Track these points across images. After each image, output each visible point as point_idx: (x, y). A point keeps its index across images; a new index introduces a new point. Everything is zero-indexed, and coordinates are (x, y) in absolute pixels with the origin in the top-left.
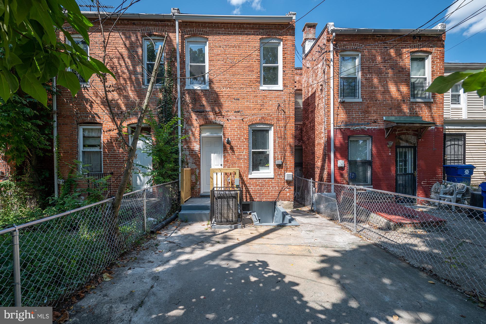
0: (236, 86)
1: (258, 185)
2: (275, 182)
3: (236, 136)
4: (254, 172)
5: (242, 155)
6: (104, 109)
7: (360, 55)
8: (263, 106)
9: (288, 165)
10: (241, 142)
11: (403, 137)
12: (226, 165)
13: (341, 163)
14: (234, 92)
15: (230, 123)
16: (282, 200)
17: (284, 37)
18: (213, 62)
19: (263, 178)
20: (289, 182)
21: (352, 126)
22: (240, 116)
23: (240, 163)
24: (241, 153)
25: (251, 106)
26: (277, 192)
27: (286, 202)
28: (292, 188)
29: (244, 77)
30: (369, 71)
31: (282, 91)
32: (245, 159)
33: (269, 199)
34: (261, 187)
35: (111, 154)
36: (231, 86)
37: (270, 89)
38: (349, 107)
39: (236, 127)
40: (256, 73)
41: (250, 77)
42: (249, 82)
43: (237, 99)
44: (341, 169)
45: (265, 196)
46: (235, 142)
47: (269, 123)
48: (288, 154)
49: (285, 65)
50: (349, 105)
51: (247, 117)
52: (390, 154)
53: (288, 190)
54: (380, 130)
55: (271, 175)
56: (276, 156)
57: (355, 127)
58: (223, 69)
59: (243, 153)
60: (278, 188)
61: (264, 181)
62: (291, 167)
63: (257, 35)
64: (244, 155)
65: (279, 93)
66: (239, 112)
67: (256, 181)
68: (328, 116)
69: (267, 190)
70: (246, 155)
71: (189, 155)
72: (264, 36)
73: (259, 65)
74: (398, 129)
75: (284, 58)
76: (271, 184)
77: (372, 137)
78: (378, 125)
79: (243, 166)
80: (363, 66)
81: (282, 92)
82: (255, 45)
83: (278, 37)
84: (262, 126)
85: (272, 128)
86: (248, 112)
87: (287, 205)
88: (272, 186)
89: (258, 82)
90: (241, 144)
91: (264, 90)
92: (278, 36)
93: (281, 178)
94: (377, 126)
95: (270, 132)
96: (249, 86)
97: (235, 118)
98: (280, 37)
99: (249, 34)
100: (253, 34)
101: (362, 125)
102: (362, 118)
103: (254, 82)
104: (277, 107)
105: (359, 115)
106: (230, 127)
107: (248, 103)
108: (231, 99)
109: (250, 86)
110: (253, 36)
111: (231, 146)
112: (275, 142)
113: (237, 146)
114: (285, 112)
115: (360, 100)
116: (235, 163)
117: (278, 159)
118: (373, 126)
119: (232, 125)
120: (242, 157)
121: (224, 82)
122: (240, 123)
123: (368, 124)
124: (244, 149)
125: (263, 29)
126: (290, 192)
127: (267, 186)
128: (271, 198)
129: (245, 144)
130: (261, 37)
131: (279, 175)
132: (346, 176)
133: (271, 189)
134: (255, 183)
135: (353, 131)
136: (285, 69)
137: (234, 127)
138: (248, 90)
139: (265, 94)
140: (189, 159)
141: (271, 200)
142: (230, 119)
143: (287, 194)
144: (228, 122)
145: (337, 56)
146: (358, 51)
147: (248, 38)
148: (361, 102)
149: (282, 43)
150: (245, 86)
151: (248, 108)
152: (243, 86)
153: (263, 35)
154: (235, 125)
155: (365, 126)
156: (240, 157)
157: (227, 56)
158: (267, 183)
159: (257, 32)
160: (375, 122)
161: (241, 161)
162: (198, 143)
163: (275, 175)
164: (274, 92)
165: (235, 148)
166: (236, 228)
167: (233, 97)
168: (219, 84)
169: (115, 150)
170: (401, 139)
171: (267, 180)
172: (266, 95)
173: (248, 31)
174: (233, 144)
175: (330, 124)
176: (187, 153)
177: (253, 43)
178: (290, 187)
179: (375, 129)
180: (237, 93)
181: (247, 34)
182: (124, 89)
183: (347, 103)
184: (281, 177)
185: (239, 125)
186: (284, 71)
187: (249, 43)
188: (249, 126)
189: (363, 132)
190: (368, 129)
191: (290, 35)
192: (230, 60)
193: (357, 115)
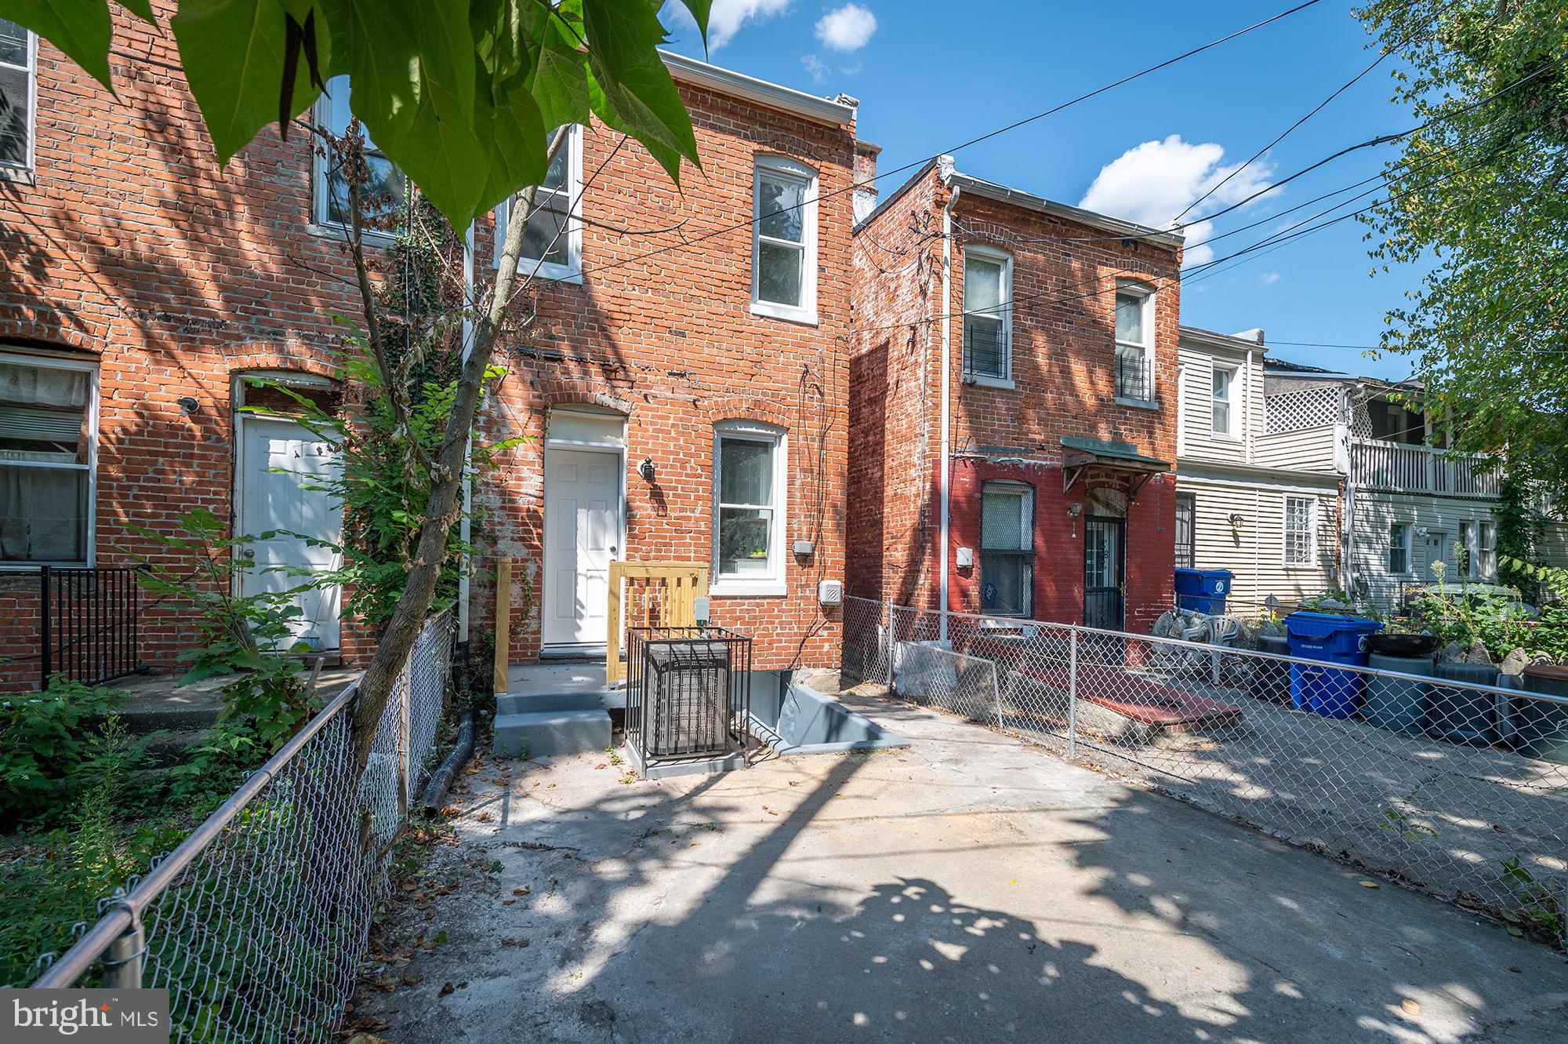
0: (678, 289)
1: (740, 618)
2: (791, 610)
3: (672, 453)
4: (725, 575)
5: (688, 518)
6: (110, 290)
7: (1010, 262)
8: (758, 365)
9: (829, 556)
10: (687, 475)
11: (1099, 492)
12: (636, 550)
13: (965, 556)
14: (668, 308)
15: (652, 410)
16: (809, 666)
17: (823, 165)
18: (600, 192)
19: (754, 598)
20: (828, 610)
21: (992, 454)
22: (687, 391)
23: (684, 545)
24: (688, 514)
25: (724, 360)
26: (796, 641)
27: (820, 672)
28: (838, 628)
29: (703, 265)
30: (1031, 309)
31: (817, 327)
32: (700, 532)
33: (771, 662)
34: (748, 623)
35: (142, 488)
36: (658, 286)
37: (782, 316)
38: (985, 401)
39: (673, 426)
40: (742, 259)
41: (722, 268)
42: (717, 283)
43: (677, 333)
44: (965, 571)
45: (760, 655)
46: (667, 474)
47: (775, 422)
48: (828, 523)
49: (826, 250)
50: (983, 394)
51: (710, 397)
52: (1074, 536)
53: (825, 633)
54: (1053, 470)
55: (779, 587)
56: (795, 527)
57: (999, 457)
58: (633, 222)
59: (693, 511)
60: (799, 628)
61: (758, 605)
62: (838, 562)
63: (746, 137)
64: (697, 520)
65: (808, 333)
66: (683, 376)
67: (732, 604)
68: (936, 420)
69: (765, 636)
70: (703, 519)
71: (503, 508)
72: (767, 148)
73: (750, 235)
74: (1090, 472)
75: (823, 230)
76: (778, 617)
77: (1034, 488)
78: (1049, 456)
79: (692, 555)
80: (1018, 294)
81: (816, 332)
82: (737, 167)
83: (806, 160)
84: (754, 430)
85: (785, 438)
86: (710, 380)
87: (821, 681)
88: (781, 623)
89: (745, 288)
90: (687, 482)
91: (762, 317)
92: (806, 156)
93: (807, 598)
94: (1046, 459)
95: (775, 449)
96: (717, 297)
97: (669, 394)
98: (812, 162)
99: (722, 130)
100: (732, 133)
101: (1013, 452)
102: (1014, 433)
103: (733, 285)
104: (799, 376)
105: (1008, 426)
106: (652, 423)
107: (715, 351)
108: (659, 329)
109: (721, 297)
110: (733, 138)
111: (655, 486)
112: (791, 483)
113: (676, 488)
114: (822, 394)
115: (1010, 385)
116: (665, 545)
117: (800, 537)
118: (1039, 458)
119: (661, 417)
120: (691, 525)
121: (637, 267)
122: (686, 412)
123: (1027, 452)
124: (698, 498)
125: (763, 125)
126: (830, 640)
127: (767, 622)
128: (778, 661)
129: (702, 484)
130: (756, 147)
131: (802, 586)
132: (974, 592)
133: (779, 631)
134: (728, 612)
135: (994, 467)
136: (823, 262)
137: (667, 425)
138: (714, 309)
139: (766, 331)
140: (501, 524)
141: (776, 666)
142: (655, 397)
143: (822, 647)
144: (646, 404)
145: (960, 253)
146: (1007, 250)
147: (717, 140)
148: (1012, 391)
149: (816, 181)
150: (705, 294)
151: (713, 365)
152: (698, 293)
153: (764, 144)
154: (668, 418)
155: (1020, 456)
156: (685, 525)
157: (650, 183)
158: (765, 611)
159: (744, 128)
160: (1042, 449)
161: (688, 540)
162: (537, 467)
163: (790, 587)
164: (793, 326)
165: (669, 496)
166: (728, 768)
167: (666, 323)
168: (618, 271)
169: (163, 472)
170: (1096, 499)
171: (765, 601)
172: (768, 333)
173: (719, 120)
174: (662, 480)
175: (939, 443)
176: (495, 501)
177: (732, 159)
178: (833, 625)
179: (1041, 466)
180: (680, 311)
181: (713, 127)
182: (219, 225)
183: (981, 387)
184: (807, 594)
185: (681, 419)
186: (821, 269)
187: (719, 156)
188: (715, 424)
189: (1016, 471)
190: (1028, 466)
191: (840, 163)
192: (657, 199)
193: (1002, 426)
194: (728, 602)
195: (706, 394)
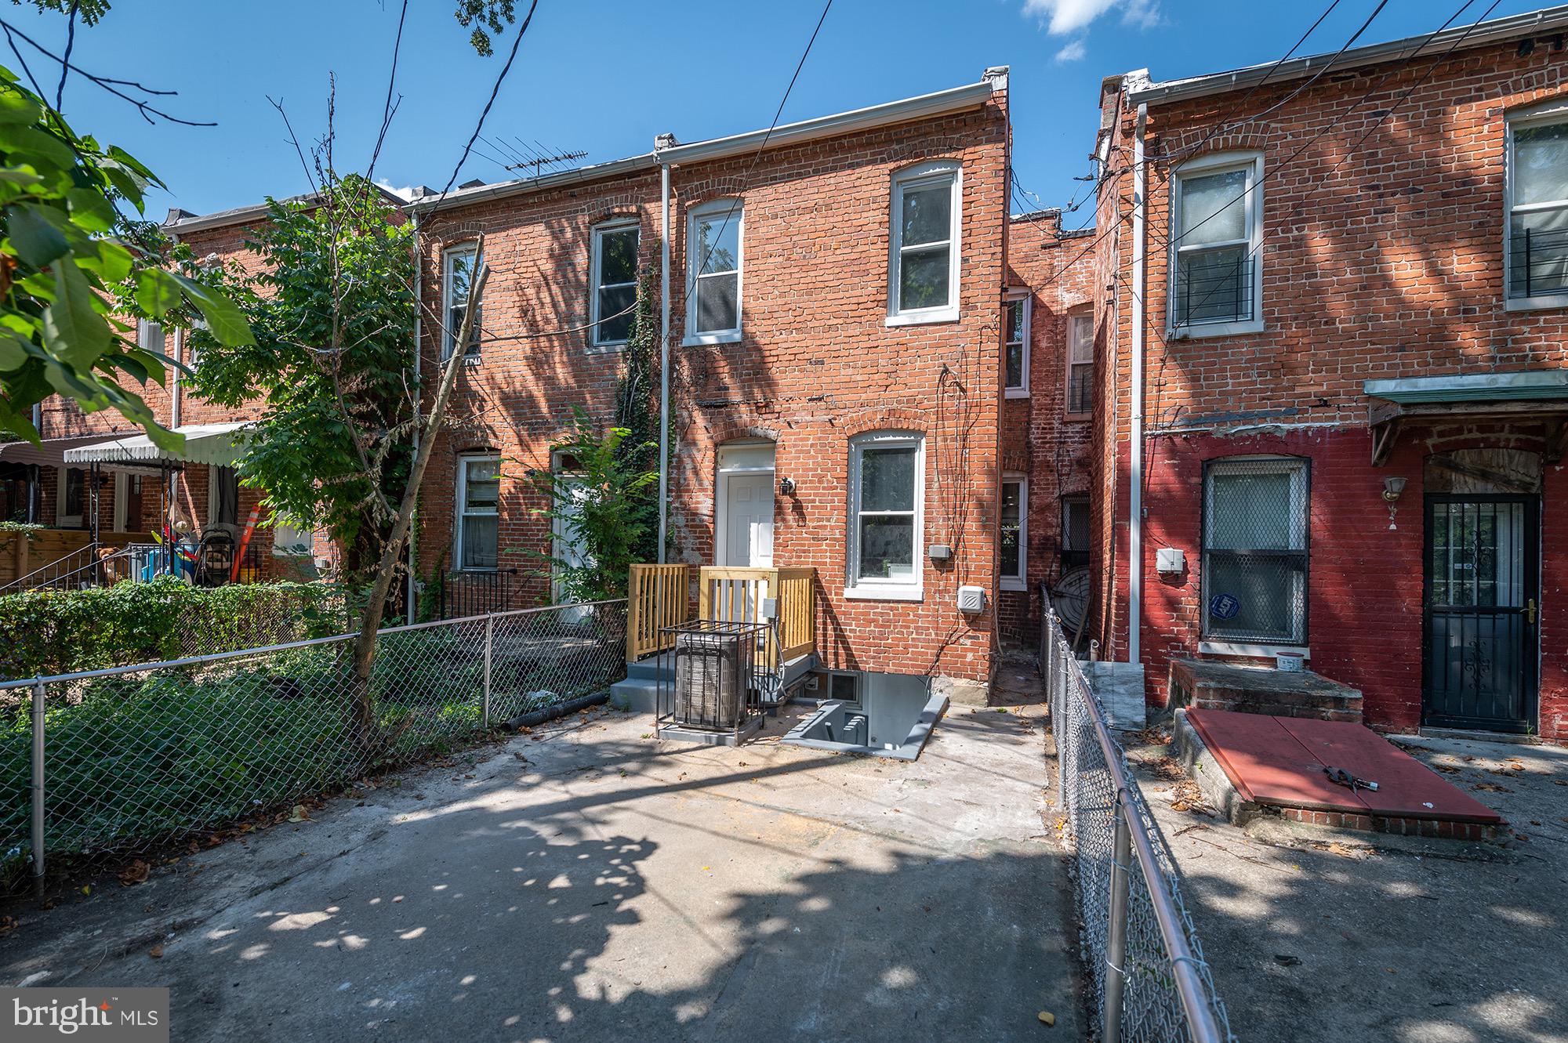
0: (817, 324)
1: (874, 621)
2: (928, 616)
3: (811, 470)
4: (865, 579)
5: (825, 527)
6: (505, 414)
7: (1260, 161)
8: (893, 375)
9: (974, 560)
10: (824, 488)
11: (1466, 458)
12: (780, 556)
13: (1167, 558)
14: (809, 343)
15: (794, 434)
16: (949, 675)
17: (967, 154)
18: (755, 262)
19: (888, 601)
20: (972, 619)
21: (1221, 423)
22: (824, 412)
23: (821, 551)
24: (825, 523)
25: (859, 378)
26: (933, 648)
27: (962, 683)
28: (984, 638)
29: (841, 294)
30: (1299, 213)
31: (958, 322)
32: (836, 540)
33: (905, 666)
34: (882, 626)
36: (800, 325)
37: (918, 321)
38: (1208, 356)
39: (812, 446)
40: (877, 277)
41: (858, 292)
42: (855, 307)
43: (817, 363)
44: (1172, 578)
45: (894, 658)
46: (806, 489)
47: (911, 427)
48: (972, 525)
49: (969, 240)
50: (1205, 348)
51: (845, 415)
52: (1393, 527)
53: (968, 642)
54: (1349, 432)
55: (916, 592)
56: (933, 530)
57: (1233, 426)
58: (781, 277)
59: (828, 520)
60: (936, 634)
61: (892, 609)
62: (983, 567)
63: (883, 161)
64: (832, 527)
65: (947, 331)
66: (820, 399)
67: (865, 607)
68: (1123, 393)
69: (899, 640)
70: (837, 527)
71: (686, 526)
72: (904, 162)
73: (886, 252)
74: (1440, 428)
75: (967, 218)
76: (913, 621)
77: (1309, 462)
78: (1338, 414)
79: (828, 560)
80: (1274, 201)
81: (957, 328)
82: (875, 193)
83: (947, 155)
84: (891, 438)
85: (924, 441)
86: (849, 397)
87: (964, 692)
88: (917, 628)
89: (880, 304)
90: (824, 495)
91: (897, 327)
92: (948, 151)
93: (947, 604)
94: (1333, 418)
95: (917, 454)
96: (852, 320)
97: (809, 418)
98: (953, 155)
99: (859, 165)
100: (868, 163)
101: (1263, 417)
102: (1262, 391)
103: (870, 305)
104: (938, 376)
105: (1254, 383)
106: (795, 446)
107: (850, 371)
108: (801, 363)
109: (858, 320)
110: (870, 167)
111: (797, 501)
112: (928, 487)
113: (814, 501)
114: (963, 390)
115: (1258, 326)
116: (804, 551)
117: (938, 542)
118: (1314, 420)
119: (802, 440)
120: (826, 533)
121: (783, 314)
122: (823, 432)
123: (1290, 413)
124: (833, 509)
125: (899, 141)
126: (975, 648)
127: (902, 626)
128: (913, 666)
129: (837, 495)
130: (892, 165)
131: (940, 592)
132: (1189, 603)
133: (914, 636)
134: (862, 614)
135: (1226, 440)
136: (968, 253)
137: (806, 446)
138: (851, 332)
139: (902, 340)
140: (685, 538)
141: (913, 671)
142: (797, 423)
143: (965, 656)
144: (790, 430)
145: (1163, 180)
146: (1251, 148)
147: (853, 177)
148: (1260, 334)
149: (960, 171)
150: (841, 321)
151: (850, 385)
152: (835, 321)
153: (902, 159)
154: (808, 439)
155: (1277, 419)
156: (822, 533)
157: (795, 238)
158: (900, 615)
159: (881, 153)
160: (1325, 404)
161: (824, 547)
162: (710, 493)
163: (926, 591)
164: (931, 328)
165: (808, 509)
166: (721, 743)
167: (807, 356)
168: (769, 322)
169: (522, 514)
170: (1456, 468)
171: (900, 605)
172: (903, 342)
173: (857, 157)
174: (802, 495)
175: (1128, 422)
176: (681, 520)
177: (871, 187)
178: (977, 634)
179: (1321, 431)
180: (819, 343)
181: (851, 166)
182: (548, 362)
183: (1200, 340)
184: (947, 599)
185: (819, 439)
186: (964, 260)
187: (855, 190)
188: (849, 438)
189: (1269, 442)
190: (1292, 433)
191: (988, 141)
192: (800, 251)
193: (1240, 384)
194: (862, 604)
195: (842, 412)
